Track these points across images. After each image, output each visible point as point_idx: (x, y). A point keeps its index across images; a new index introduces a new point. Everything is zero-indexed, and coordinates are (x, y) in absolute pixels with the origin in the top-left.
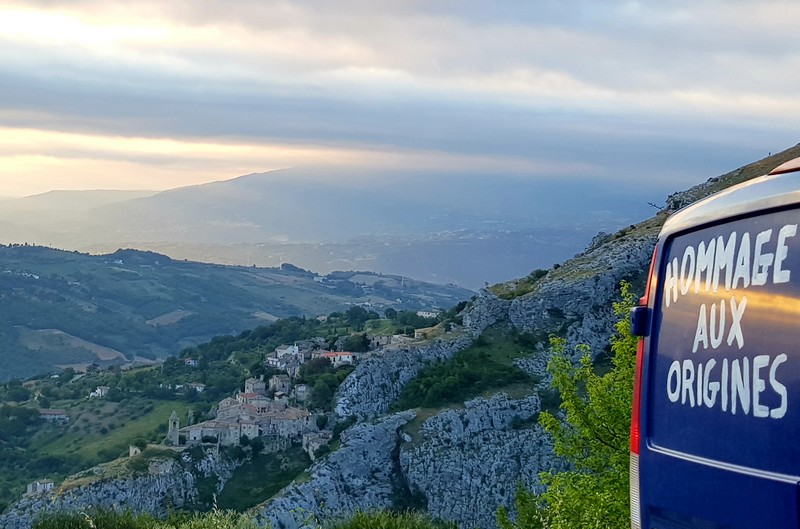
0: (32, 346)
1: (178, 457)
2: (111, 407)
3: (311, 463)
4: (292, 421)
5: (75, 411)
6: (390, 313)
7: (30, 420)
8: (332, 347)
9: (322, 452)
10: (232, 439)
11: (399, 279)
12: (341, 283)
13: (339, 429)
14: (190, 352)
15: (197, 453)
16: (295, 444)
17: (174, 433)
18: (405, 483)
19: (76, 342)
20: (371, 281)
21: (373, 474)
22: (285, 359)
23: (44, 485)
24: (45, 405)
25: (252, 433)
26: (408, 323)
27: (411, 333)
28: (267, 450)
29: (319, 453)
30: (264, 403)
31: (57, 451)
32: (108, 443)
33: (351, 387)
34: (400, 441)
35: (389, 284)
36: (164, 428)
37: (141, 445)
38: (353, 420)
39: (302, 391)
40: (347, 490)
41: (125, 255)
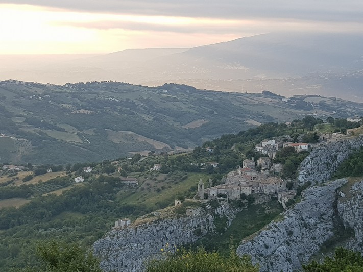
0: (116, 141)
1: (203, 206)
2: (162, 176)
3: (283, 209)
4: (272, 185)
5: (142, 179)
6: (330, 120)
7: (116, 184)
8: (295, 141)
9: (290, 203)
10: (236, 195)
11: (334, 100)
12: (299, 102)
13: (300, 190)
14: (208, 144)
15: (215, 204)
16: (274, 198)
17: (200, 192)
18: (341, 222)
19: (141, 139)
20: (317, 101)
21: (321, 216)
22: (267, 148)
23: (125, 222)
24: (124, 175)
25: (248, 192)
26: (341, 126)
27: (344, 132)
28: (257, 202)
29: (288, 204)
30: (254, 174)
31: (132, 202)
32: (162, 197)
33: (308, 164)
34: (338, 197)
35: (328, 102)
36: (194, 189)
37: (182, 199)
38: (309, 184)
39: (278, 167)
40: (306, 226)
41: (168, 87)
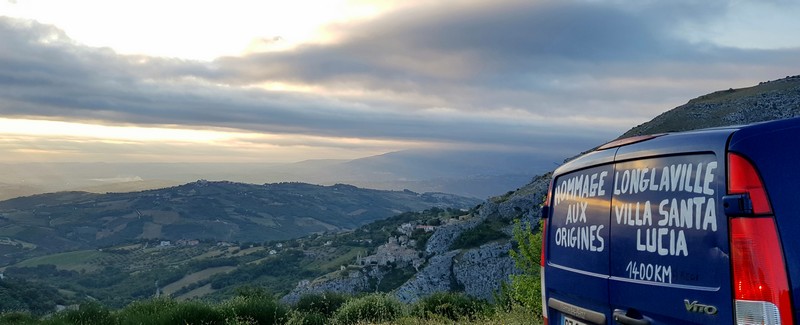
0: (300, 225)
1: (361, 270)
2: (333, 249)
3: (416, 272)
4: (409, 255)
5: (318, 251)
6: (449, 209)
7: (299, 255)
8: (425, 224)
9: (421, 268)
10: (383, 262)
11: (452, 195)
12: (428, 197)
13: (428, 258)
14: (365, 227)
15: (369, 268)
16: (410, 264)
17: (359, 260)
18: (455, 280)
19: (318, 223)
20: (441, 196)
21: (442, 277)
22: (405, 229)
23: (306, 282)
24: (305, 249)
25: (392, 260)
26: (456, 214)
27: (457, 218)
28: (398, 267)
29: (419, 268)
30: (397, 247)
31: (310, 268)
32: (332, 264)
33: (433, 240)
34: (453, 263)
35: (448, 197)
36: (355, 258)
37: (346, 265)
38: (434, 254)
39: (413, 243)
40: (431, 283)
41: (338, 186)
